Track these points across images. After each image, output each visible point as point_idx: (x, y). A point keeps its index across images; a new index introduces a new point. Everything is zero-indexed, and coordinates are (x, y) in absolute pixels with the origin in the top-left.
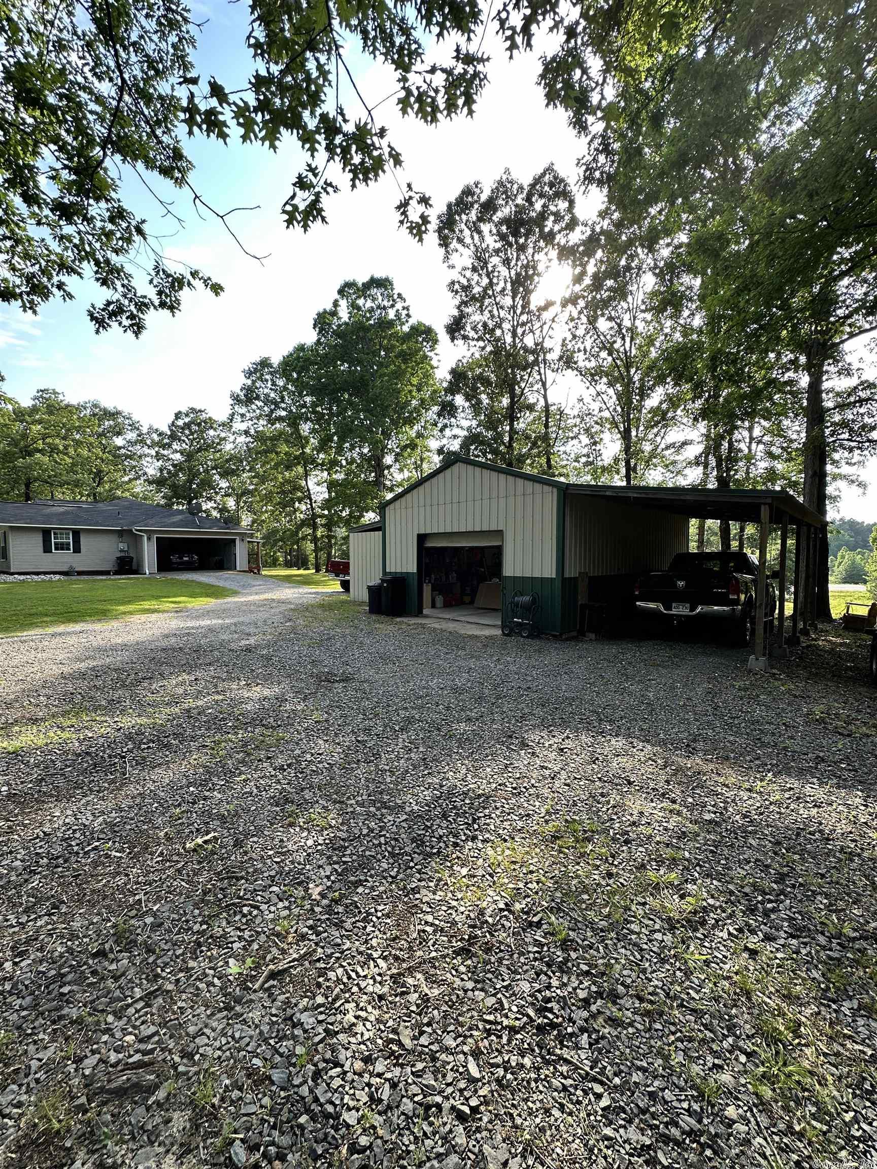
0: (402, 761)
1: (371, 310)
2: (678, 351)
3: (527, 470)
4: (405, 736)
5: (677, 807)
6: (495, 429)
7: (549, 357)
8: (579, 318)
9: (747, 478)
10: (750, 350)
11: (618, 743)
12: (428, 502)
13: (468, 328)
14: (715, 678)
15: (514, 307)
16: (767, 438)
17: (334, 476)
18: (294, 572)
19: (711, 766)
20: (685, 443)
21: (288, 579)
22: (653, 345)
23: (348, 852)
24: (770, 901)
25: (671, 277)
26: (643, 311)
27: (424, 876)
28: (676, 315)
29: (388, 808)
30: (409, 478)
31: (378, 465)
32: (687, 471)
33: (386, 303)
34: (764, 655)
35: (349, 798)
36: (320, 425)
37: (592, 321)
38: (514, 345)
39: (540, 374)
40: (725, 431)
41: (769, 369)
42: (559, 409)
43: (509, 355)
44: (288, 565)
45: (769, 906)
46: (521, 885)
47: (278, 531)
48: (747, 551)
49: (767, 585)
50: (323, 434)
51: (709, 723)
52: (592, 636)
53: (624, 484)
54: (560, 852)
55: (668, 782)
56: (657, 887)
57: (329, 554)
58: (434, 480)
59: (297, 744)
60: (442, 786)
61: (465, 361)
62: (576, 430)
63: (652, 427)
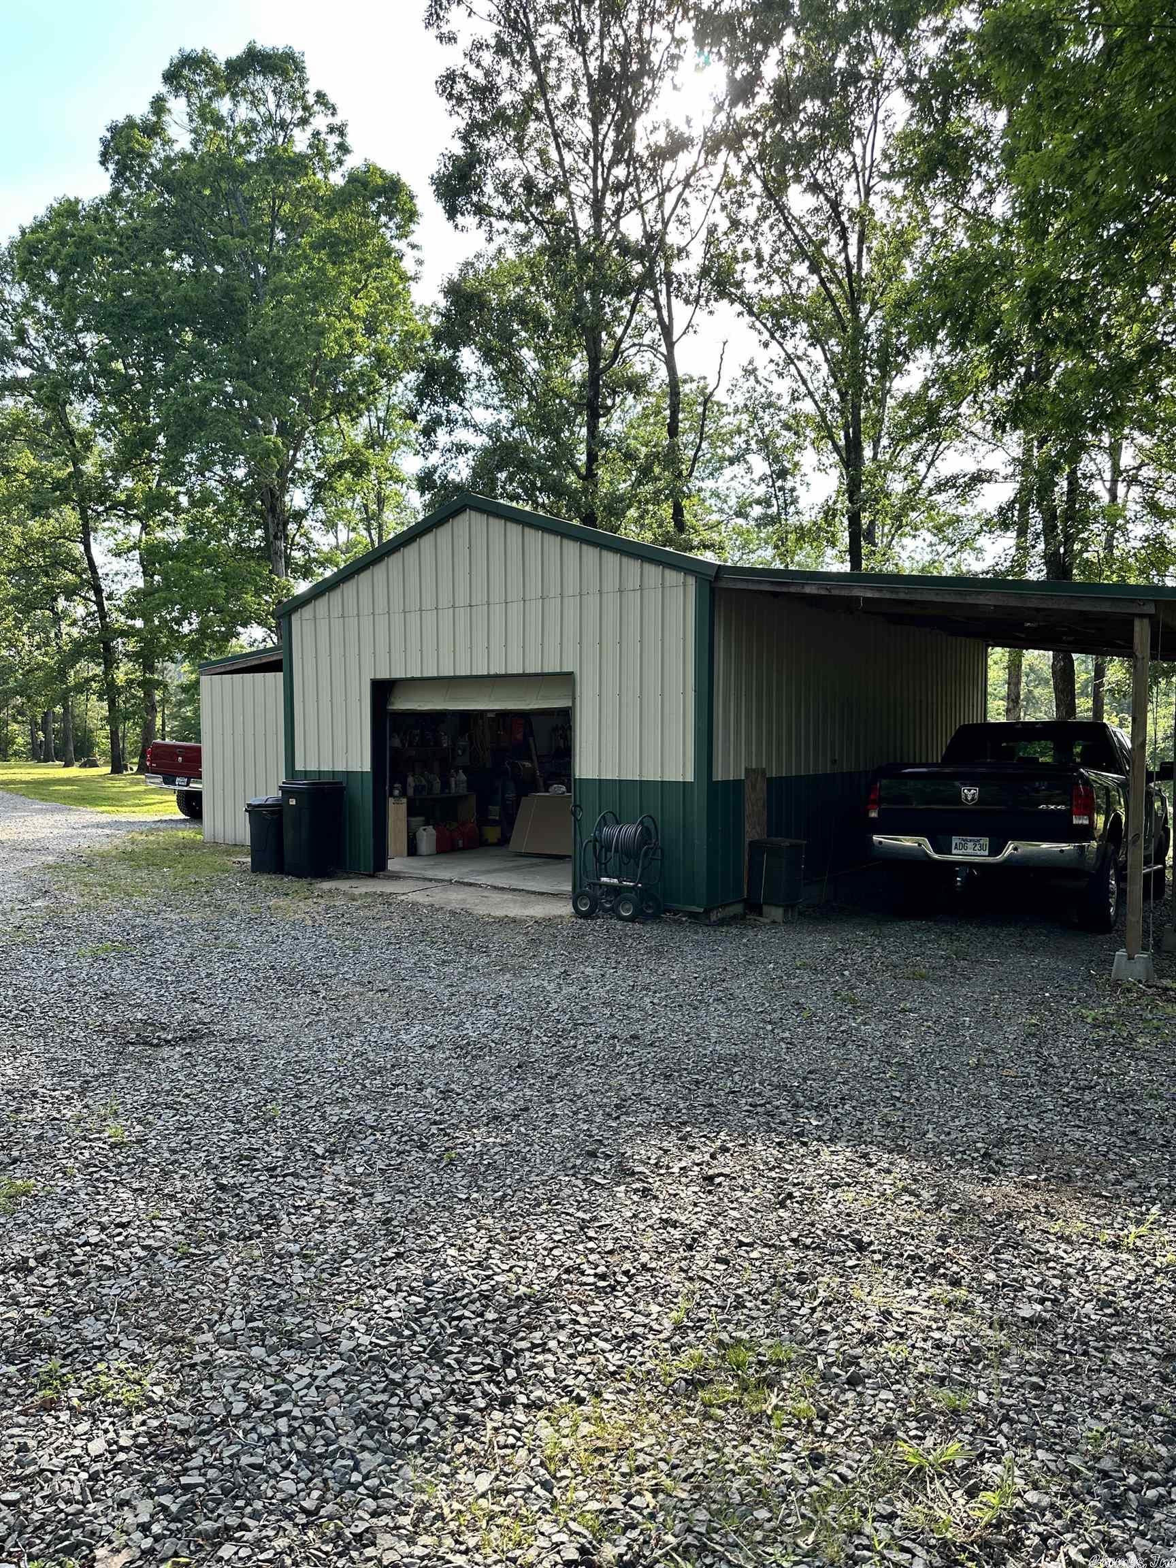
0: (333, 1230)
1: (250, 128)
2: (959, 271)
3: (630, 532)
4: (338, 1169)
5: (961, 1293)
6: (556, 434)
7: (678, 267)
8: (745, 182)
9: (1109, 560)
10: (1110, 277)
11: (836, 1157)
12: (397, 604)
13: (489, 189)
14: (1044, 1001)
15: (596, 146)
16: (1146, 473)
17: (160, 534)
18: (56, 771)
19: (1035, 1198)
20: (978, 478)
21: (39, 789)
22: (908, 254)
23: (197, 1461)
24: (1153, 1484)
25: (944, 102)
26: (884, 177)
27: (384, 1503)
28: (956, 192)
29: (298, 1345)
30: (350, 546)
31: (272, 509)
32: (983, 541)
33: (286, 113)
34: (1145, 949)
35: (198, 1329)
36: (122, 407)
37: (775, 191)
38: (598, 236)
39: (658, 307)
40: (1061, 453)
41: (1146, 321)
42: (702, 391)
43: (585, 258)
44: (40, 753)
45: (1151, 1494)
46: (616, 1502)
47: (11, 669)
48: (1111, 720)
49: (1149, 796)
50: (128, 428)
51: (1031, 1102)
52: (777, 913)
53: (846, 568)
54: (707, 1417)
55: (943, 1239)
56: (918, 1476)
57: (148, 729)
58: (411, 552)
59: (64, 1203)
60: (428, 1284)
61: (481, 266)
62: (739, 440)
63: (907, 439)
